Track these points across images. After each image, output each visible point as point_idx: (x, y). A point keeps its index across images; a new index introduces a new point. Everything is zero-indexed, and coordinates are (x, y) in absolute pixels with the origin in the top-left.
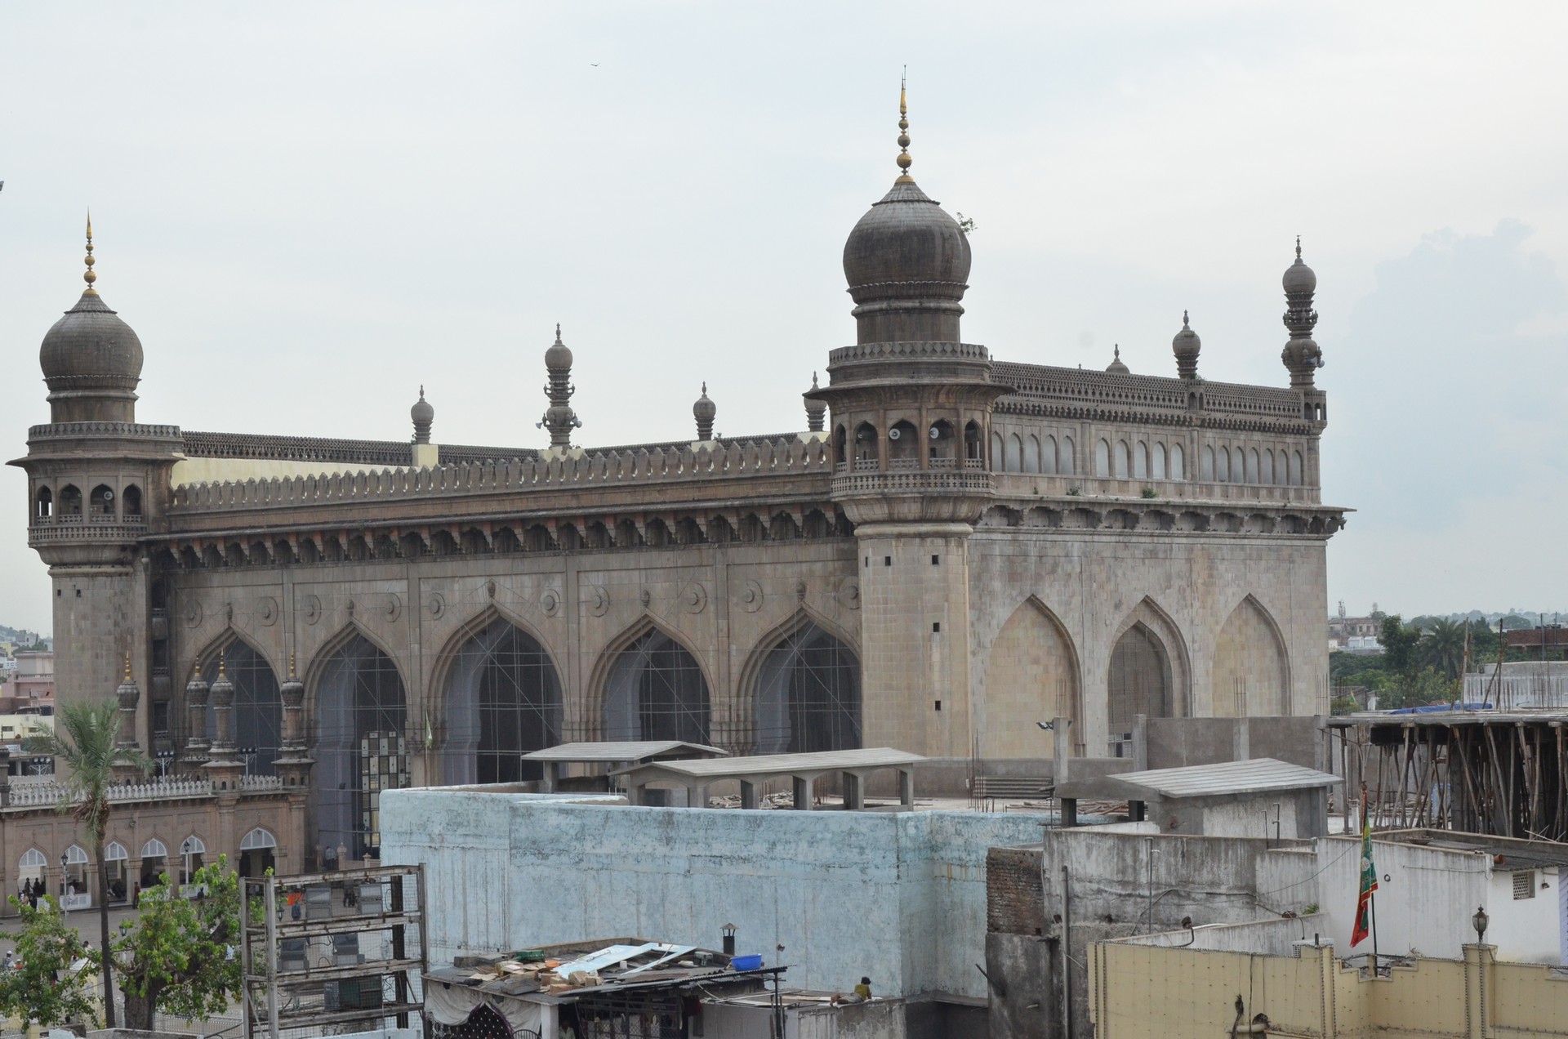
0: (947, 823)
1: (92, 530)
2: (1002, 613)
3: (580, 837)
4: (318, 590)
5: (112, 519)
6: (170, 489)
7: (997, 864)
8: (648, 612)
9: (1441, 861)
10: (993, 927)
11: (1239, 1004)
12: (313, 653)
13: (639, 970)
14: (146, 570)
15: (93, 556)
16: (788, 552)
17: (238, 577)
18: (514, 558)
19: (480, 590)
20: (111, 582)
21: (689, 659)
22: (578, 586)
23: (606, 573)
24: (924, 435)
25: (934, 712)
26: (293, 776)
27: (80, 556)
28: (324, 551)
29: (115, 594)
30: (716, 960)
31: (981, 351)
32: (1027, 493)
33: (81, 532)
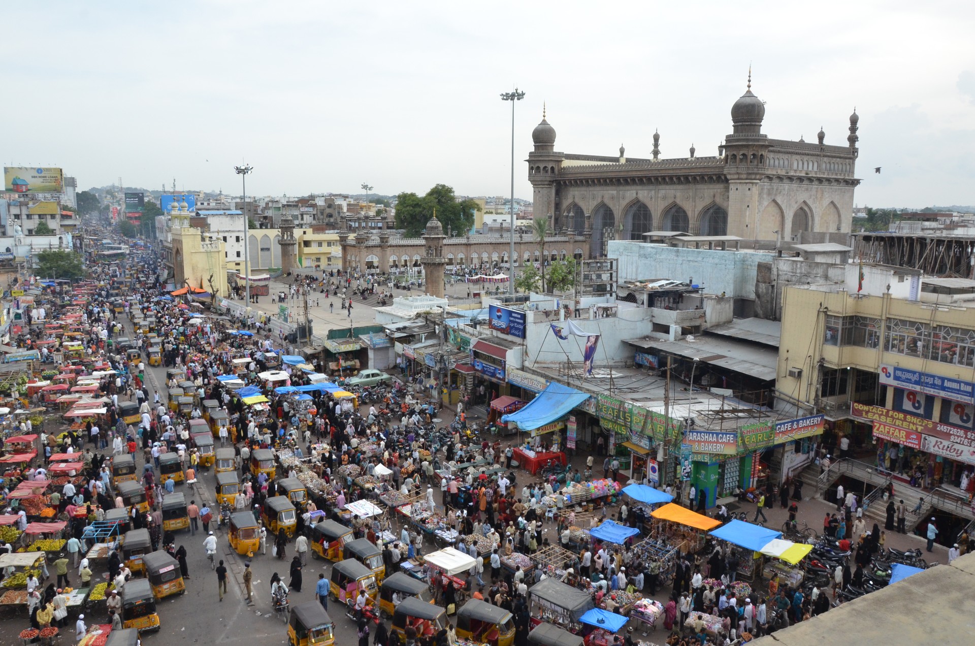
0: (748, 256)
1: (543, 177)
2: (766, 203)
3: (656, 254)
4: (595, 192)
5: (547, 174)
6: (561, 167)
7: (760, 266)
8: (675, 200)
9: (879, 272)
10: (758, 281)
11: (821, 304)
12: (593, 207)
13: (668, 286)
14: (555, 186)
15: (543, 183)
16: (711, 186)
17: (576, 189)
18: (643, 186)
19: (634, 194)
20: (547, 189)
21: (684, 212)
22: (658, 193)
23: (665, 190)
24: (749, 157)
25: (745, 228)
26: (587, 237)
27: (540, 183)
28: (597, 183)
29: (548, 192)
30: (687, 285)
31: (766, 136)
32: (774, 173)
33: (540, 178)
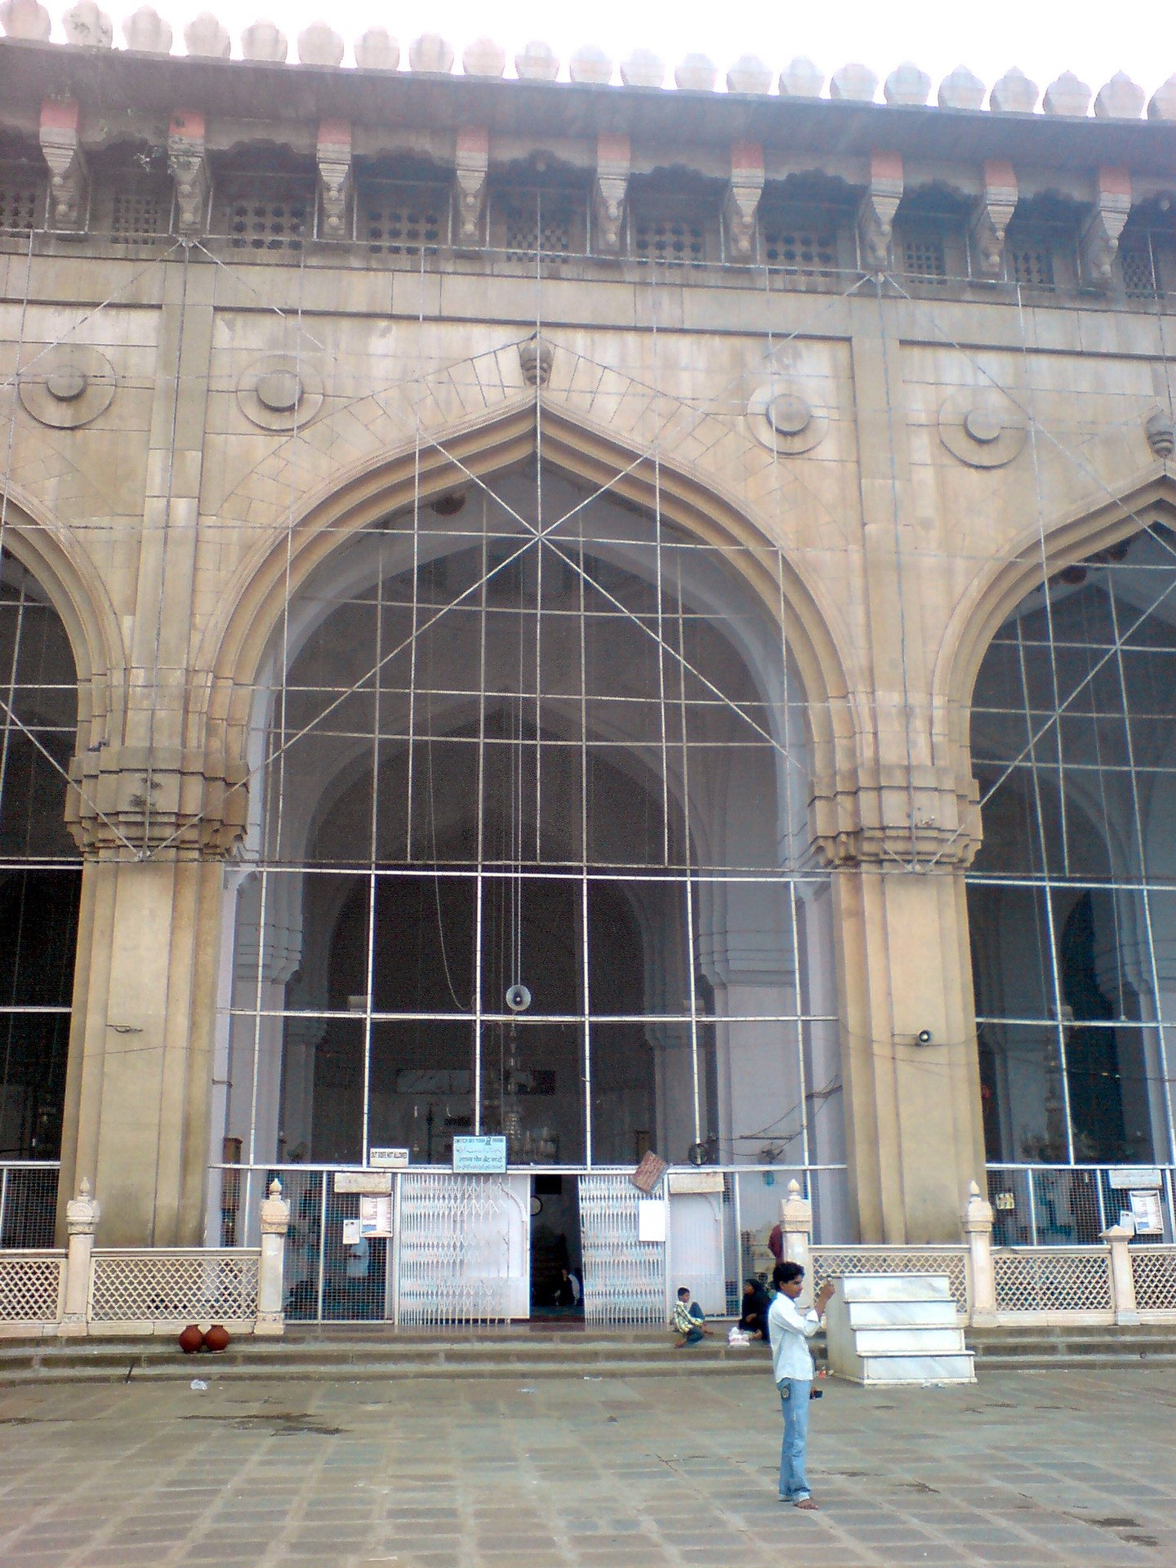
19: (484, 364)
22: (903, 381)
23: (1012, 358)
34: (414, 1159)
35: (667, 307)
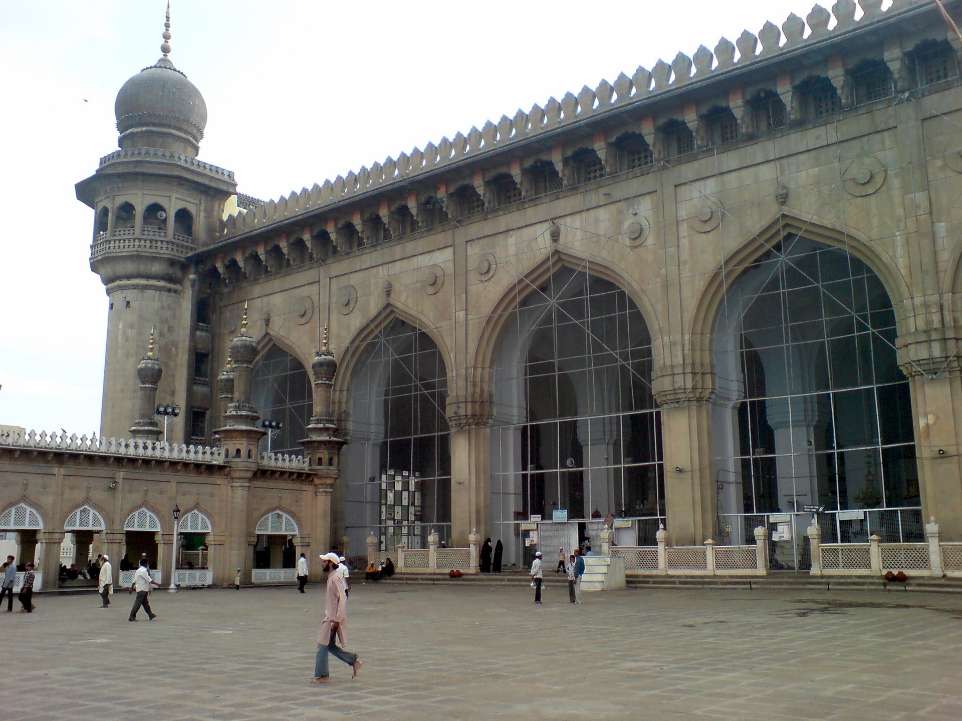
1: (143, 242)
5: (163, 234)
6: (221, 221)
8: (786, 210)
12: (347, 343)
14: (193, 286)
15: (143, 268)
17: (276, 284)
18: (586, 191)
19: (540, 239)
20: (160, 295)
22: (676, 203)
23: (719, 178)
26: (321, 455)
27: (130, 267)
28: (363, 232)
29: (163, 308)
33: (132, 243)
34: (543, 518)
35: (595, 198)
